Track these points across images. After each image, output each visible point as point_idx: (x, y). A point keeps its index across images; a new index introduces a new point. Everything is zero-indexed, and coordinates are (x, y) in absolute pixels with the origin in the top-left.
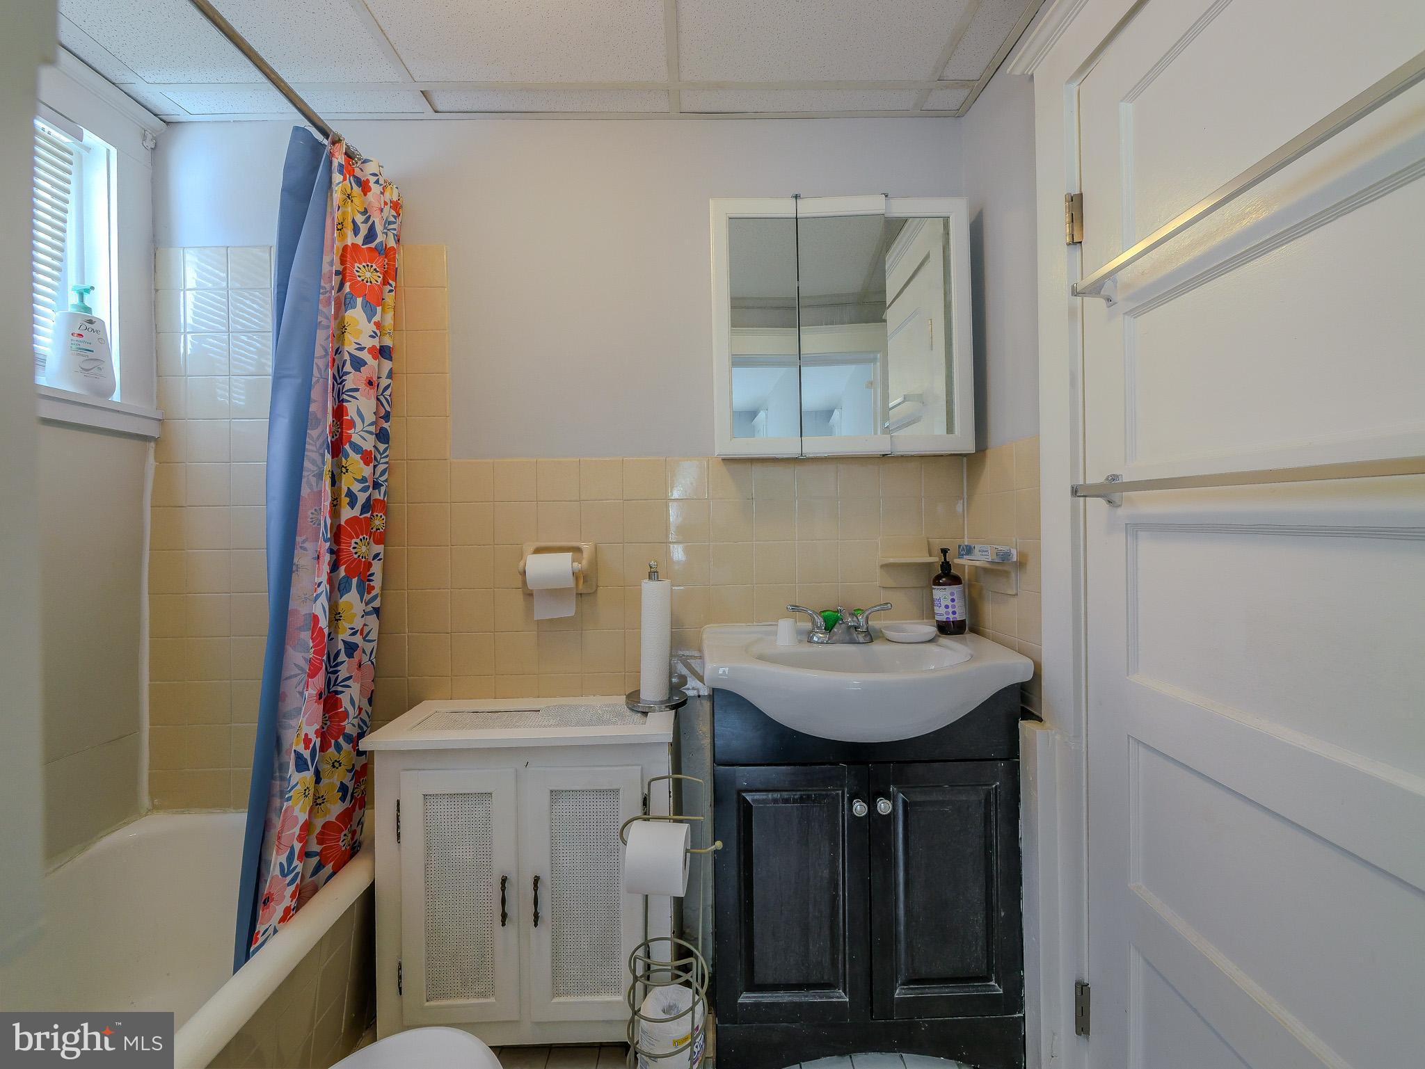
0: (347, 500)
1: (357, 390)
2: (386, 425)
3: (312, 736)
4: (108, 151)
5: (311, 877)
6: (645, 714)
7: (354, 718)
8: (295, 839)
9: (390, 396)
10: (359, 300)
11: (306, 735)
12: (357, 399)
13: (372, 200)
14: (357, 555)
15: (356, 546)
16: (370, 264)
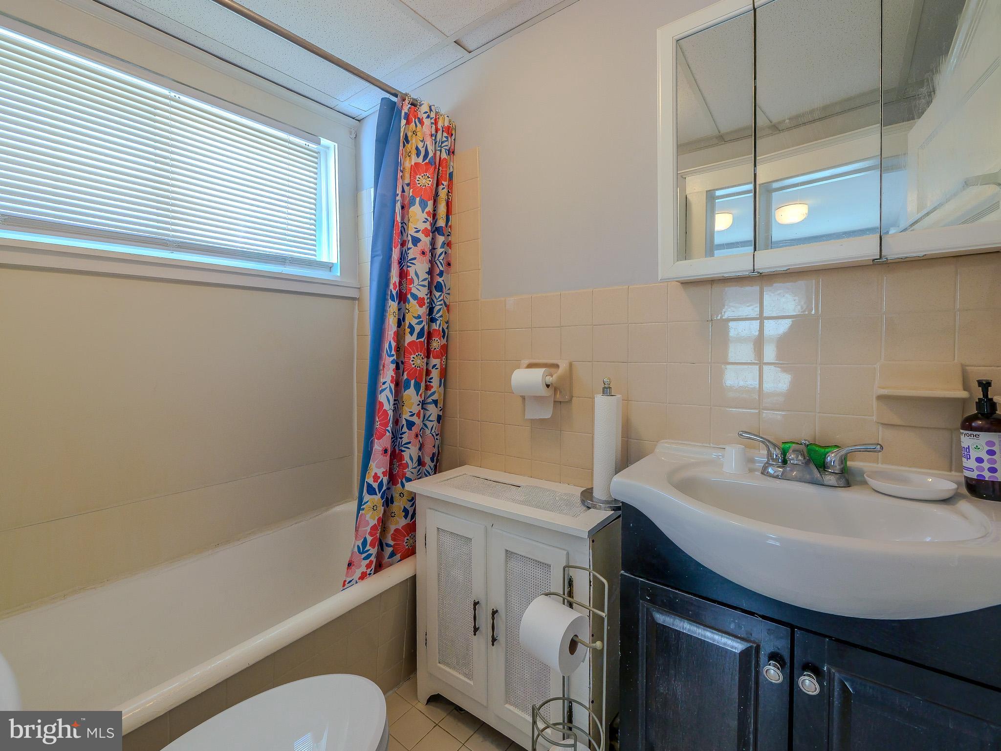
0: (409, 330)
1: (415, 259)
2: (440, 280)
3: (380, 475)
4: (335, 146)
5: (389, 558)
6: (589, 508)
7: (412, 468)
8: (367, 534)
9: (443, 260)
10: (418, 199)
11: (376, 474)
12: (415, 264)
13: (425, 130)
14: (414, 366)
15: (413, 359)
16: (425, 174)
